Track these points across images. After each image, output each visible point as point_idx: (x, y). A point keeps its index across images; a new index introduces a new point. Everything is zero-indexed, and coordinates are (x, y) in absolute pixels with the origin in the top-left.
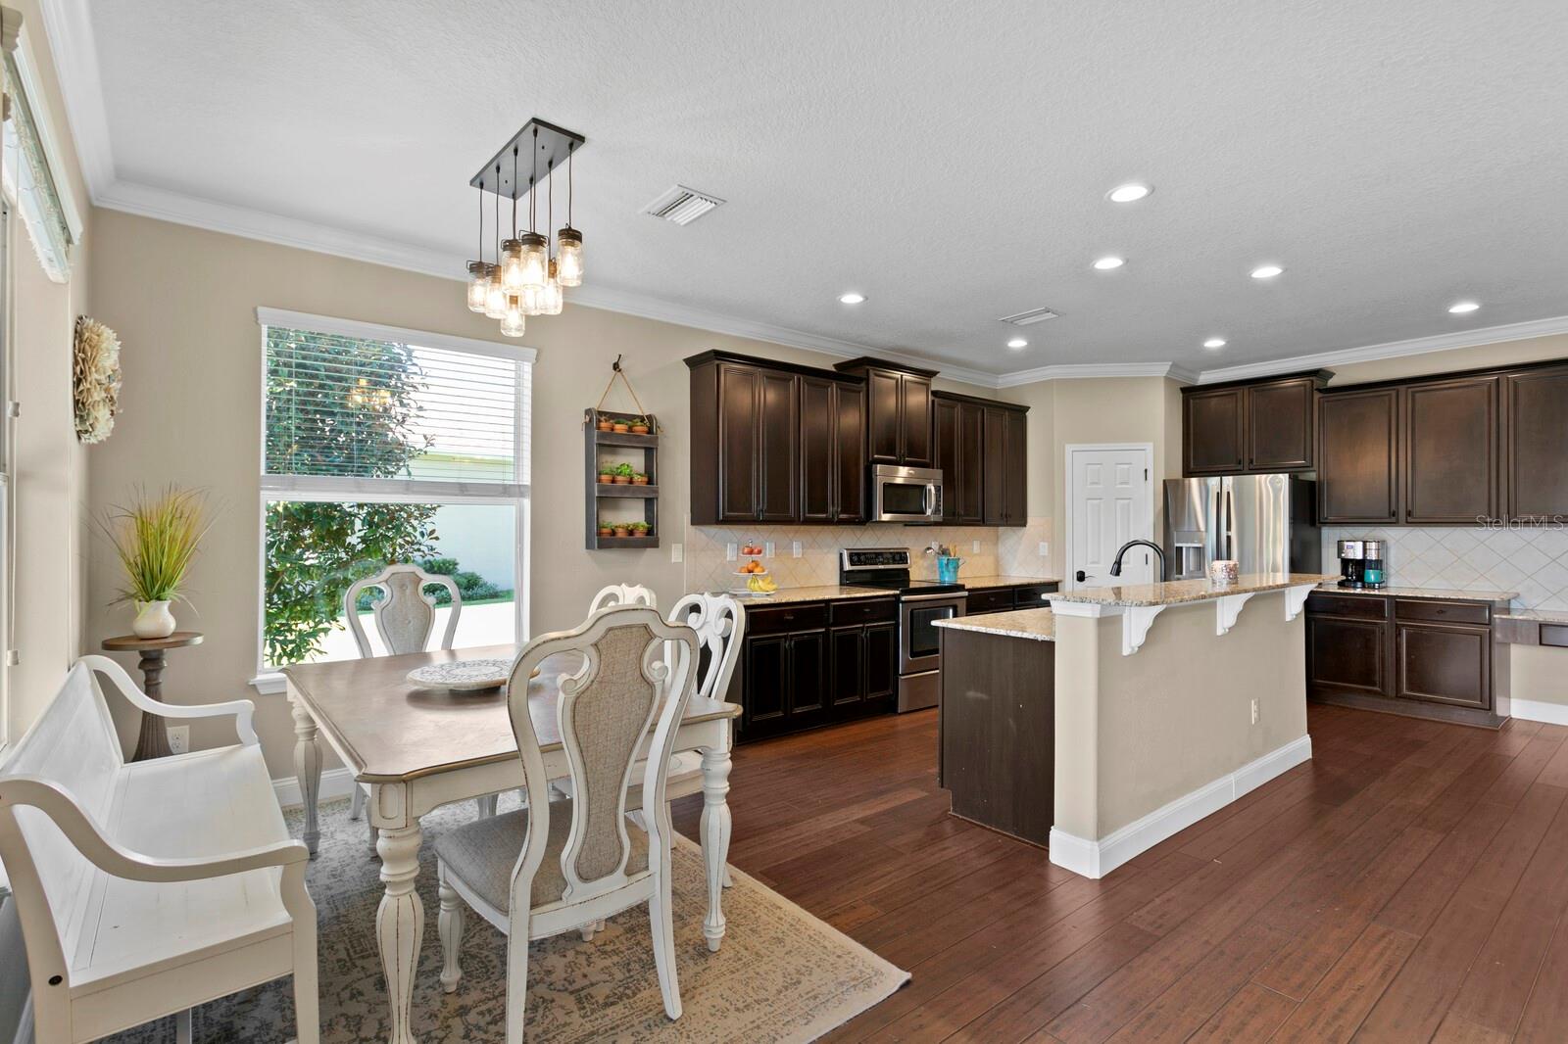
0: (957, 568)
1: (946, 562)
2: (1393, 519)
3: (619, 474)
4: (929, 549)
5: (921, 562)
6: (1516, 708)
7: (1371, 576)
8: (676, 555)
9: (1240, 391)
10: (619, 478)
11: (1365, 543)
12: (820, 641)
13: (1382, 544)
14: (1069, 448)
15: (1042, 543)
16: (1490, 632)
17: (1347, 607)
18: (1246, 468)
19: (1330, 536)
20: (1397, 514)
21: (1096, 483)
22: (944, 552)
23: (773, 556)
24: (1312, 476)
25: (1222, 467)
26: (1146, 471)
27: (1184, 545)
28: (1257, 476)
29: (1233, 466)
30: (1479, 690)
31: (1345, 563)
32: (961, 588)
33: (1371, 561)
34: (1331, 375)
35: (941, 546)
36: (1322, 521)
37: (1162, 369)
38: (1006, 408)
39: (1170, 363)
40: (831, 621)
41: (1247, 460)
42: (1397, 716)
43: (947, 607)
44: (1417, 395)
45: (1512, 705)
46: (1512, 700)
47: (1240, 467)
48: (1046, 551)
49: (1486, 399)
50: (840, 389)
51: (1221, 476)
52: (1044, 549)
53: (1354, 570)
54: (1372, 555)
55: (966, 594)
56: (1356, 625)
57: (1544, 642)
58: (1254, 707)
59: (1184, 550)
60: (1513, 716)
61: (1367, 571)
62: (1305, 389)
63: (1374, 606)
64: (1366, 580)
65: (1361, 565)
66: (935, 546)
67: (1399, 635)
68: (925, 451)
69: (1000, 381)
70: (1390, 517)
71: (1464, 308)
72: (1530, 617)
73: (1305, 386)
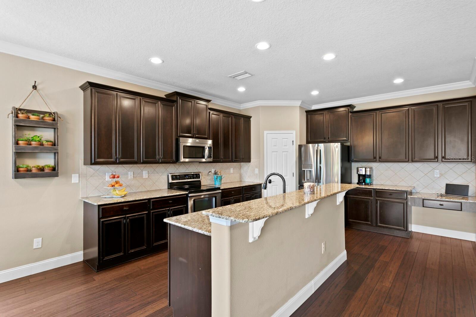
0: (221, 179)
1: (216, 177)
2: (375, 160)
3: (33, 140)
4: (210, 172)
5: (207, 177)
6: (414, 228)
7: (368, 180)
8: (75, 179)
9: (325, 112)
10: (33, 143)
11: (366, 168)
12: (145, 218)
13: (371, 168)
14: (265, 132)
15: (256, 169)
16: (407, 202)
17: (360, 193)
18: (327, 141)
19: (354, 165)
20: (376, 158)
21: (275, 146)
22: (216, 173)
23: (132, 178)
24: (348, 144)
25: (319, 140)
26: (293, 141)
27: (306, 170)
28: (332, 144)
29: (322, 140)
30: (403, 224)
31: (359, 176)
32: (219, 189)
33: (367, 175)
34: (355, 107)
35: (215, 171)
36: (352, 160)
37: (298, 103)
38: (241, 116)
39: (301, 101)
40: (151, 208)
41: (327, 138)
42: (376, 233)
43: (213, 197)
44: (383, 114)
45: (412, 227)
46: (412, 225)
47: (325, 140)
48: (258, 171)
49: (405, 116)
50: (162, 104)
51: (318, 143)
52: (257, 171)
53: (362, 178)
54: (368, 173)
55: (220, 191)
56: (363, 199)
57: (424, 206)
58: (323, 246)
59: (306, 171)
60: (413, 231)
61: (366, 179)
62: (346, 112)
63: (368, 192)
64: (366, 182)
65: (365, 176)
66: (213, 171)
67: (377, 203)
68: (205, 132)
69: (241, 106)
70: (374, 159)
71: (399, 81)
72: (420, 196)
73: (346, 110)
